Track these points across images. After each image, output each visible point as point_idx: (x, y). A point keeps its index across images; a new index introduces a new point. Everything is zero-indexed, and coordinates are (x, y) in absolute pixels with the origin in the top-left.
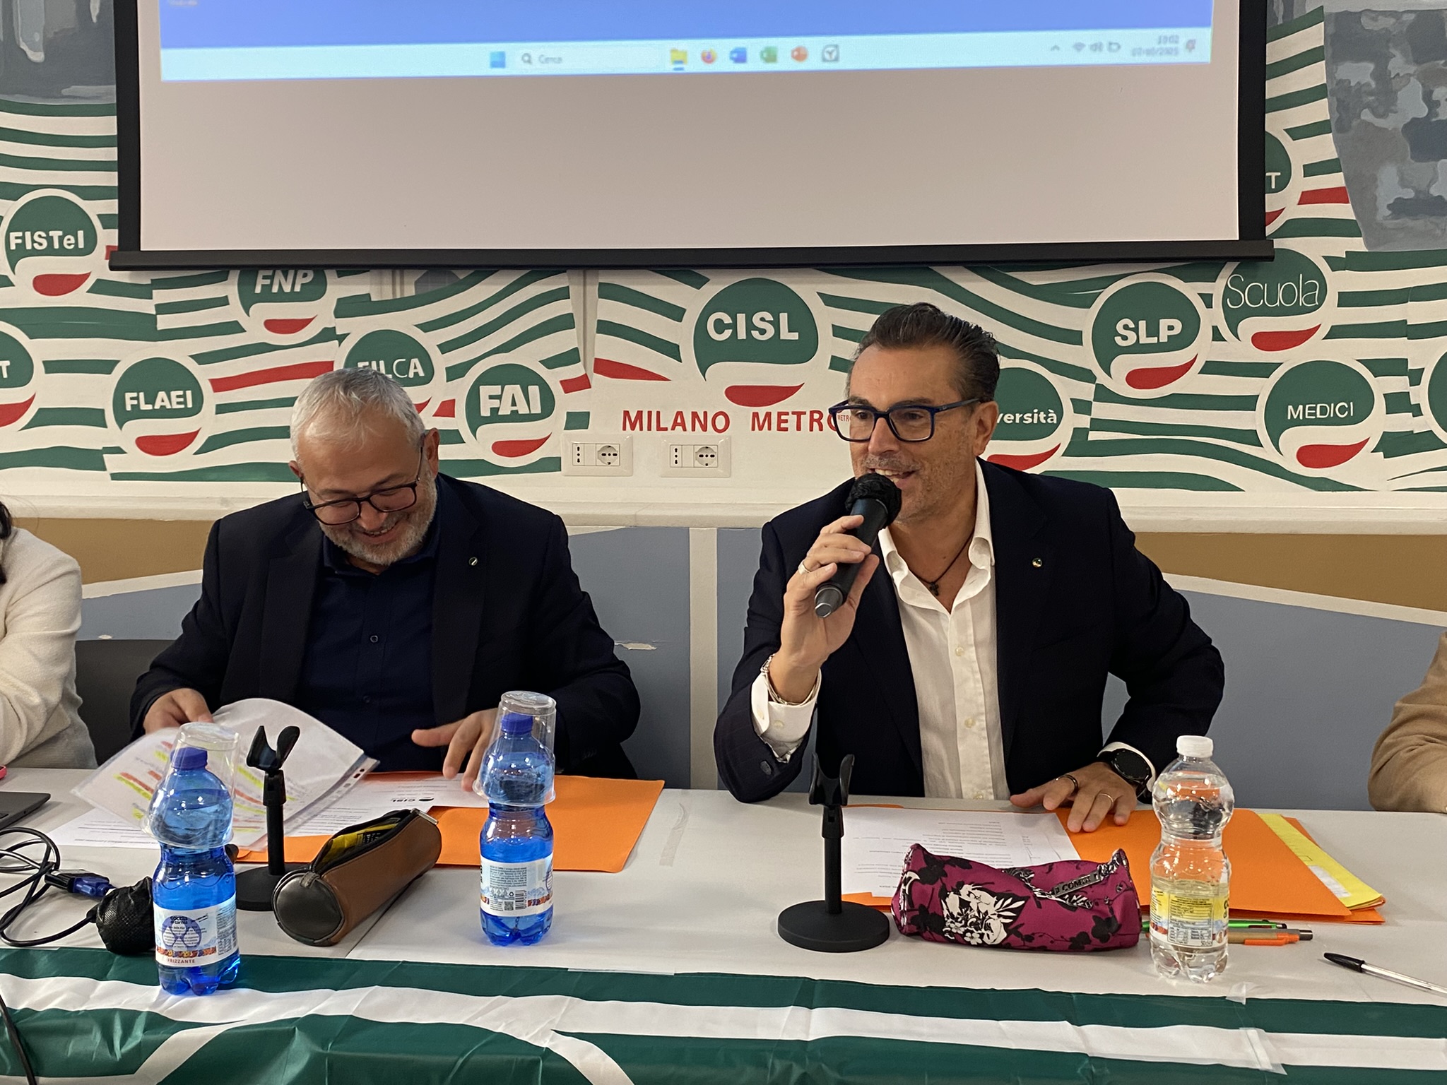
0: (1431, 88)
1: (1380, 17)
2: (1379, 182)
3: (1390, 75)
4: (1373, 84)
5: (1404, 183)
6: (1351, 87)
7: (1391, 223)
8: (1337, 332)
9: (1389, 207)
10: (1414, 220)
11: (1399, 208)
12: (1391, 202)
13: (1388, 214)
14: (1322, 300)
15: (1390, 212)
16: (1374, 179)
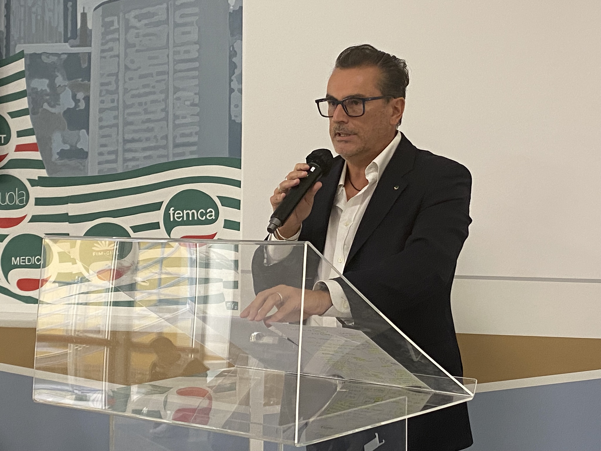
0: (76, 93)
1: (50, 56)
2: (52, 141)
3: (56, 86)
4: (48, 90)
5: (65, 142)
6: (38, 91)
7: (59, 162)
8: (35, 219)
9: (58, 153)
10: (70, 161)
11: (63, 154)
12: (59, 151)
13: (57, 158)
14: (27, 201)
15: (58, 157)
16: (50, 139)
